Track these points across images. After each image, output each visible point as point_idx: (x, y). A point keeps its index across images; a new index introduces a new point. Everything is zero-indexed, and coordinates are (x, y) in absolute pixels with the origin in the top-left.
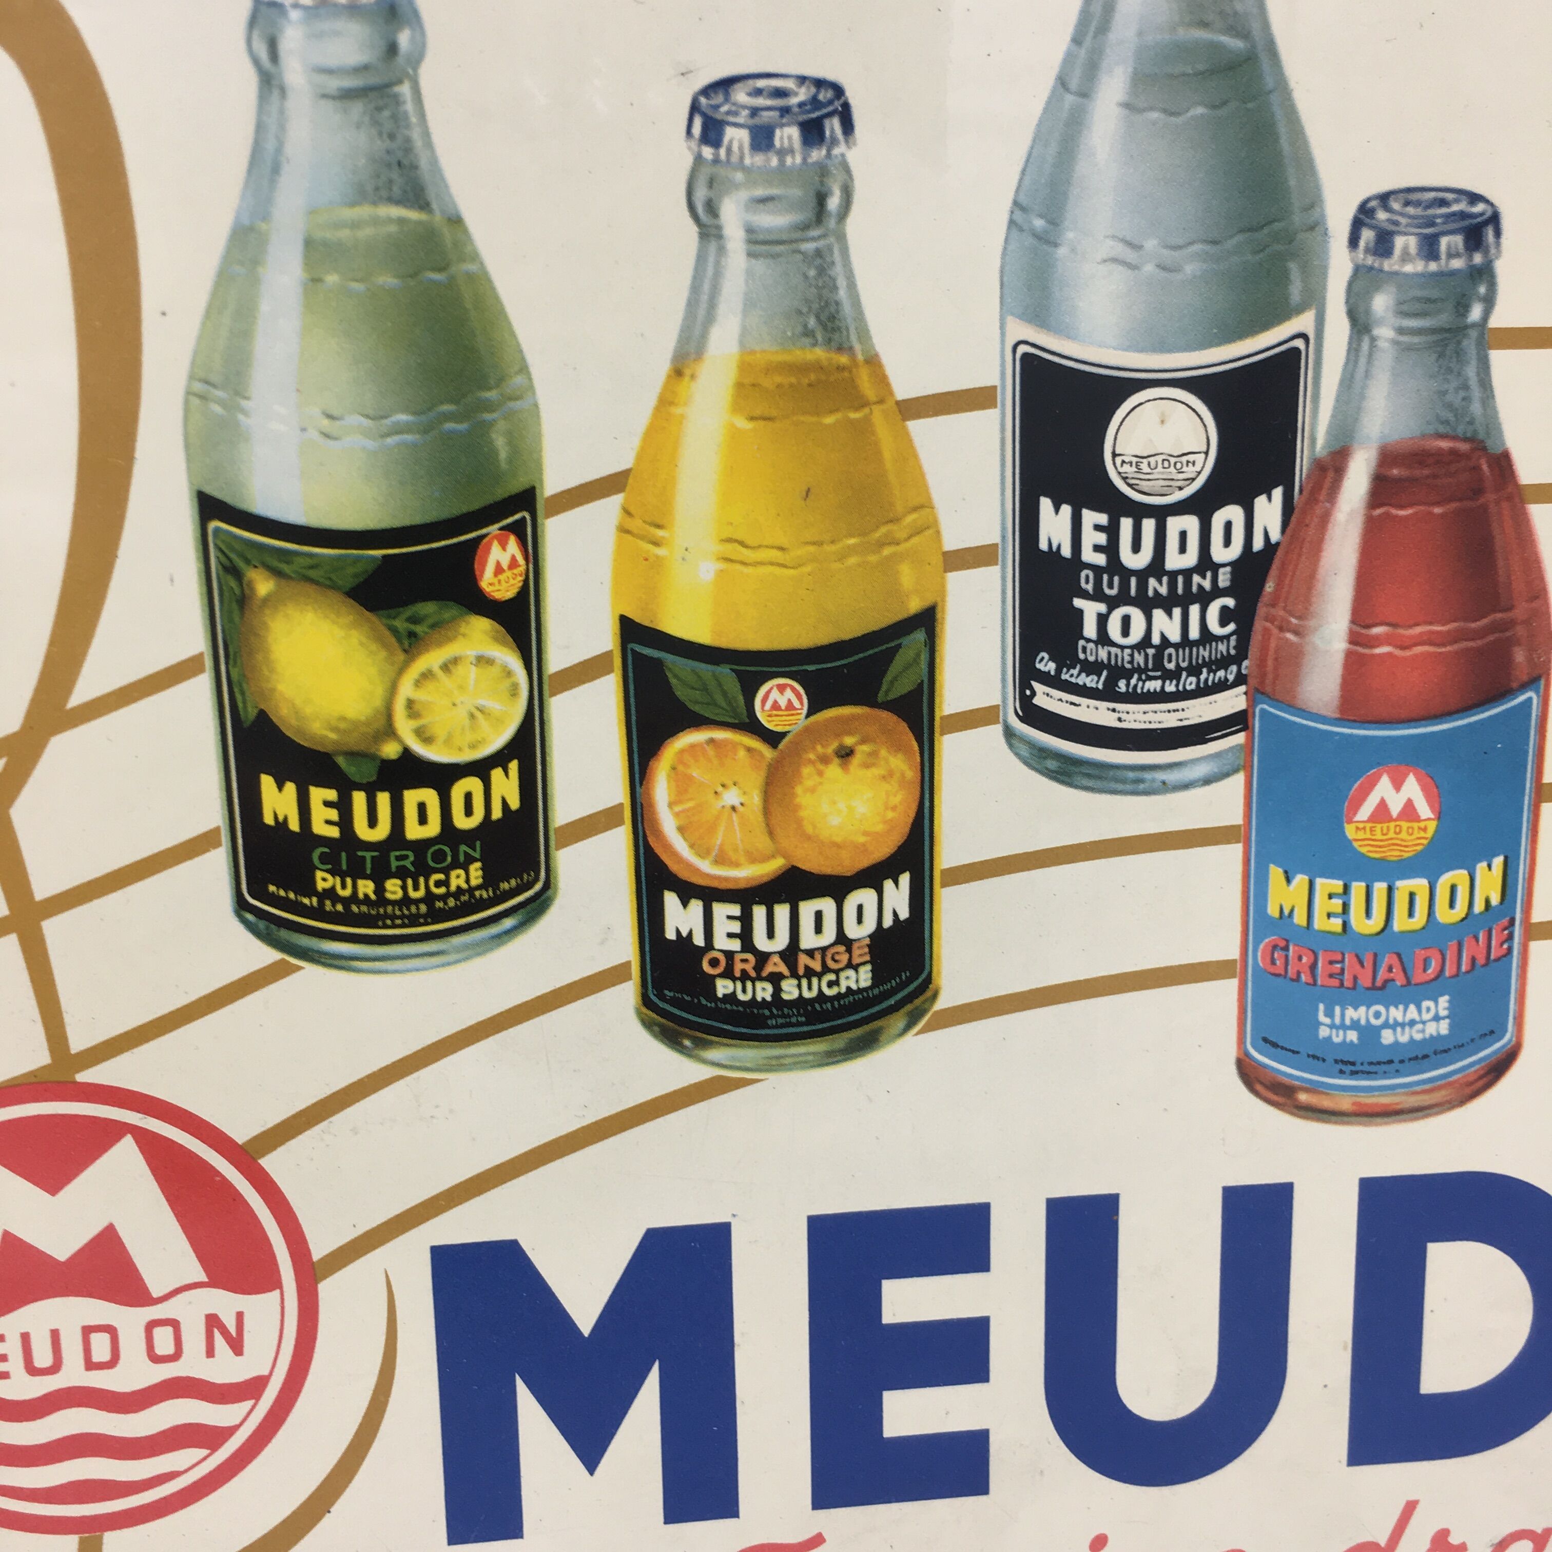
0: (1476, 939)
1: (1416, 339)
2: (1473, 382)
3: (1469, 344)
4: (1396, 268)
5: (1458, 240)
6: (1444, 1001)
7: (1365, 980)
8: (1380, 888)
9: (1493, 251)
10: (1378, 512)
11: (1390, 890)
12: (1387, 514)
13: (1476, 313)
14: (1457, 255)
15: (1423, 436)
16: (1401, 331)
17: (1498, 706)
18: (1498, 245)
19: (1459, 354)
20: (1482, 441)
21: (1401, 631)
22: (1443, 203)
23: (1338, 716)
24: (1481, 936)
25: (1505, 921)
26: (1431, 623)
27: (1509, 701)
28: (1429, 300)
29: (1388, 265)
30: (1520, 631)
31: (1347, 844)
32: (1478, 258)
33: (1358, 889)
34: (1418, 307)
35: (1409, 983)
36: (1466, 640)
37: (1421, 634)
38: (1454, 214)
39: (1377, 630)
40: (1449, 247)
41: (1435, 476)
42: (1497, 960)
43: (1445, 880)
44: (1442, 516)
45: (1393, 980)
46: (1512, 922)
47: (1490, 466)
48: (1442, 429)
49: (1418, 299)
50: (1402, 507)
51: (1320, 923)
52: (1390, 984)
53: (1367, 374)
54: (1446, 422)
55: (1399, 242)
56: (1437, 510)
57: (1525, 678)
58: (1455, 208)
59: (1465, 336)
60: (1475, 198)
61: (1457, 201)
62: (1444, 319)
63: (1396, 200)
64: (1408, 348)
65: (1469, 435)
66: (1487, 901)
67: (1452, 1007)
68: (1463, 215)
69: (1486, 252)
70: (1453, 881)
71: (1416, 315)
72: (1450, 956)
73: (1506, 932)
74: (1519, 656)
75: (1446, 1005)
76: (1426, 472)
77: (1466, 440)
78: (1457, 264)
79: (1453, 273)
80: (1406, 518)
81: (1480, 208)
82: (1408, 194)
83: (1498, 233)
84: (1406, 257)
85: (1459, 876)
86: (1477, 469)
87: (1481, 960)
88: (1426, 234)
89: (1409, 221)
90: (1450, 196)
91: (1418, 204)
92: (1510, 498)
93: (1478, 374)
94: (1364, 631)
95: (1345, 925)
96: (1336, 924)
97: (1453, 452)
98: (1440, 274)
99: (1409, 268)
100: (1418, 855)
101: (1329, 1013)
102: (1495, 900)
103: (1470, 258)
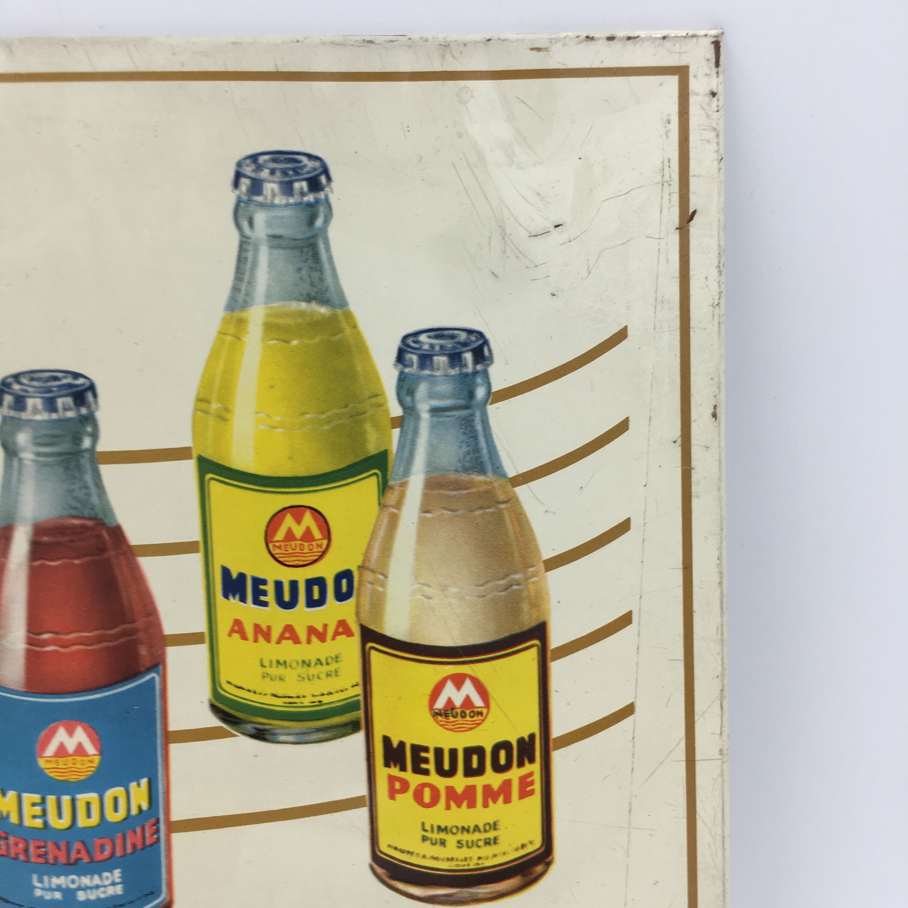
0: (134, 831)
1: (49, 459)
2: (91, 484)
3: (85, 461)
4: (30, 417)
5: (69, 400)
6: (117, 873)
7: (62, 859)
8: (66, 799)
9: (93, 406)
10: (37, 563)
11: (73, 801)
12: (43, 565)
13: (87, 443)
14: (70, 409)
15: (62, 517)
16: (38, 454)
17: (133, 682)
18: (96, 402)
19: (79, 468)
20: (101, 519)
21: (62, 637)
22: (56, 379)
23: (25, 690)
24: (138, 830)
25: (153, 820)
26: (80, 631)
27: (139, 679)
28: (54, 436)
29: (24, 416)
30: (141, 635)
31: (41, 771)
32: (84, 411)
33: (51, 799)
34: (47, 440)
35: (92, 861)
36: (107, 641)
37: (76, 638)
38: (64, 385)
39: (46, 636)
40: (63, 404)
41: (72, 541)
42: (151, 845)
43: (110, 794)
44: (80, 565)
45: (81, 859)
46: (158, 821)
47: (109, 535)
48: (74, 512)
49: (46, 435)
50: (53, 560)
51: (28, 822)
52: (80, 862)
53: (19, 481)
54: (75, 508)
55: (30, 402)
56: (77, 562)
57: (149, 665)
58: (65, 381)
59: (83, 457)
60: (76, 375)
61: (65, 377)
62: (65, 447)
63: (25, 378)
64: (45, 465)
65: (92, 516)
66: (140, 807)
67: (124, 876)
68: (70, 386)
69: (89, 407)
70: (116, 795)
71: (46, 445)
72: (118, 842)
73: (154, 827)
74: (143, 651)
75: (119, 875)
76: (66, 539)
77: (91, 519)
78: (70, 414)
79: (69, 420)
80: (56, 567)
81: (81, 381)
82: (32, 374)
83: (95, 396)
84: (35, 411)
85: (119, 791)
86: (100, 536)
87: (139, 846)
88: (48, 397)
89: (35, 390)
90: (59, 375)
91: (38, 380)
92: (124, 554)
93: (93, 479)
94: (38, 637)
95: (46, 824)
96: (38, 823)
97: (83, 526)
98: (60, 421)
99: (38, 417)
100: (90, 778)
101: (41, 881)
102: (145, 806)
103: (79, 411)
